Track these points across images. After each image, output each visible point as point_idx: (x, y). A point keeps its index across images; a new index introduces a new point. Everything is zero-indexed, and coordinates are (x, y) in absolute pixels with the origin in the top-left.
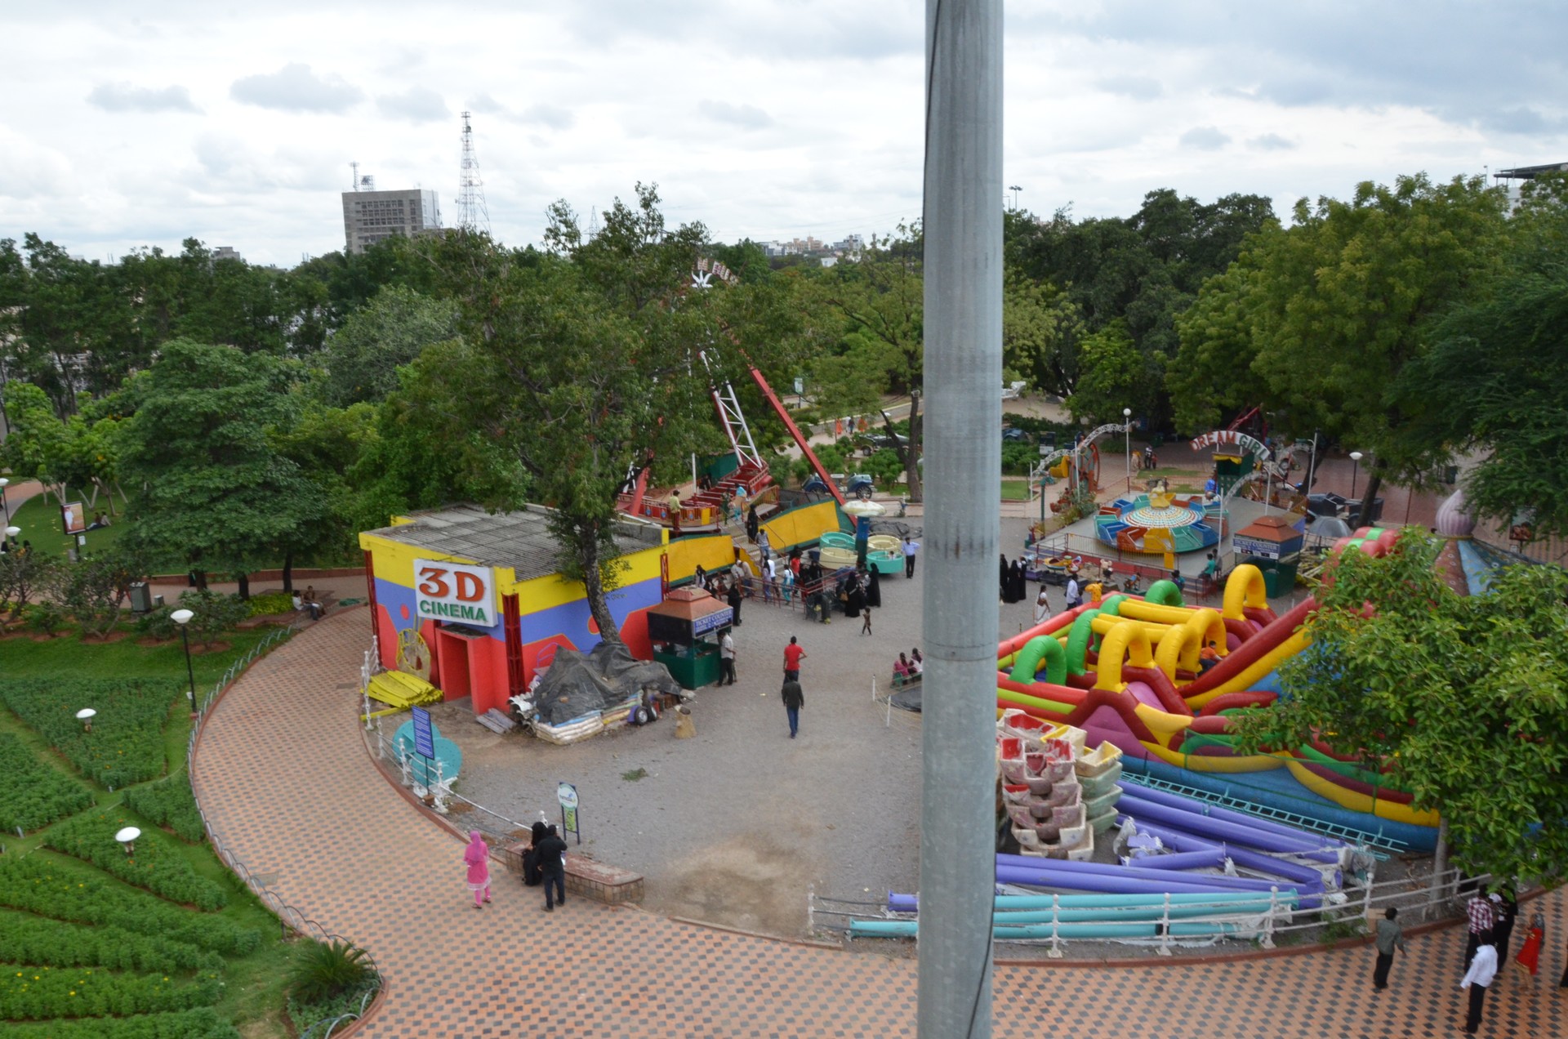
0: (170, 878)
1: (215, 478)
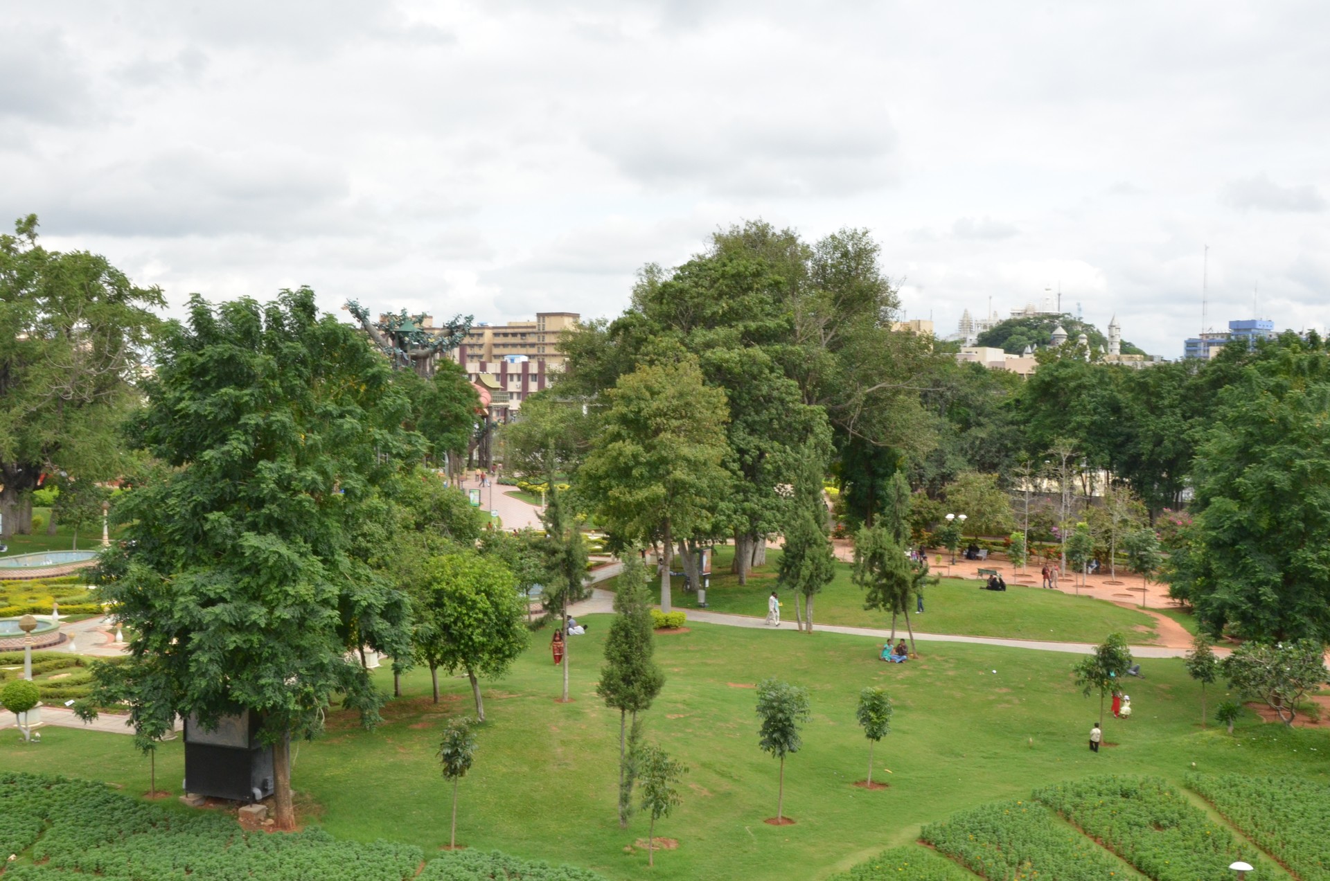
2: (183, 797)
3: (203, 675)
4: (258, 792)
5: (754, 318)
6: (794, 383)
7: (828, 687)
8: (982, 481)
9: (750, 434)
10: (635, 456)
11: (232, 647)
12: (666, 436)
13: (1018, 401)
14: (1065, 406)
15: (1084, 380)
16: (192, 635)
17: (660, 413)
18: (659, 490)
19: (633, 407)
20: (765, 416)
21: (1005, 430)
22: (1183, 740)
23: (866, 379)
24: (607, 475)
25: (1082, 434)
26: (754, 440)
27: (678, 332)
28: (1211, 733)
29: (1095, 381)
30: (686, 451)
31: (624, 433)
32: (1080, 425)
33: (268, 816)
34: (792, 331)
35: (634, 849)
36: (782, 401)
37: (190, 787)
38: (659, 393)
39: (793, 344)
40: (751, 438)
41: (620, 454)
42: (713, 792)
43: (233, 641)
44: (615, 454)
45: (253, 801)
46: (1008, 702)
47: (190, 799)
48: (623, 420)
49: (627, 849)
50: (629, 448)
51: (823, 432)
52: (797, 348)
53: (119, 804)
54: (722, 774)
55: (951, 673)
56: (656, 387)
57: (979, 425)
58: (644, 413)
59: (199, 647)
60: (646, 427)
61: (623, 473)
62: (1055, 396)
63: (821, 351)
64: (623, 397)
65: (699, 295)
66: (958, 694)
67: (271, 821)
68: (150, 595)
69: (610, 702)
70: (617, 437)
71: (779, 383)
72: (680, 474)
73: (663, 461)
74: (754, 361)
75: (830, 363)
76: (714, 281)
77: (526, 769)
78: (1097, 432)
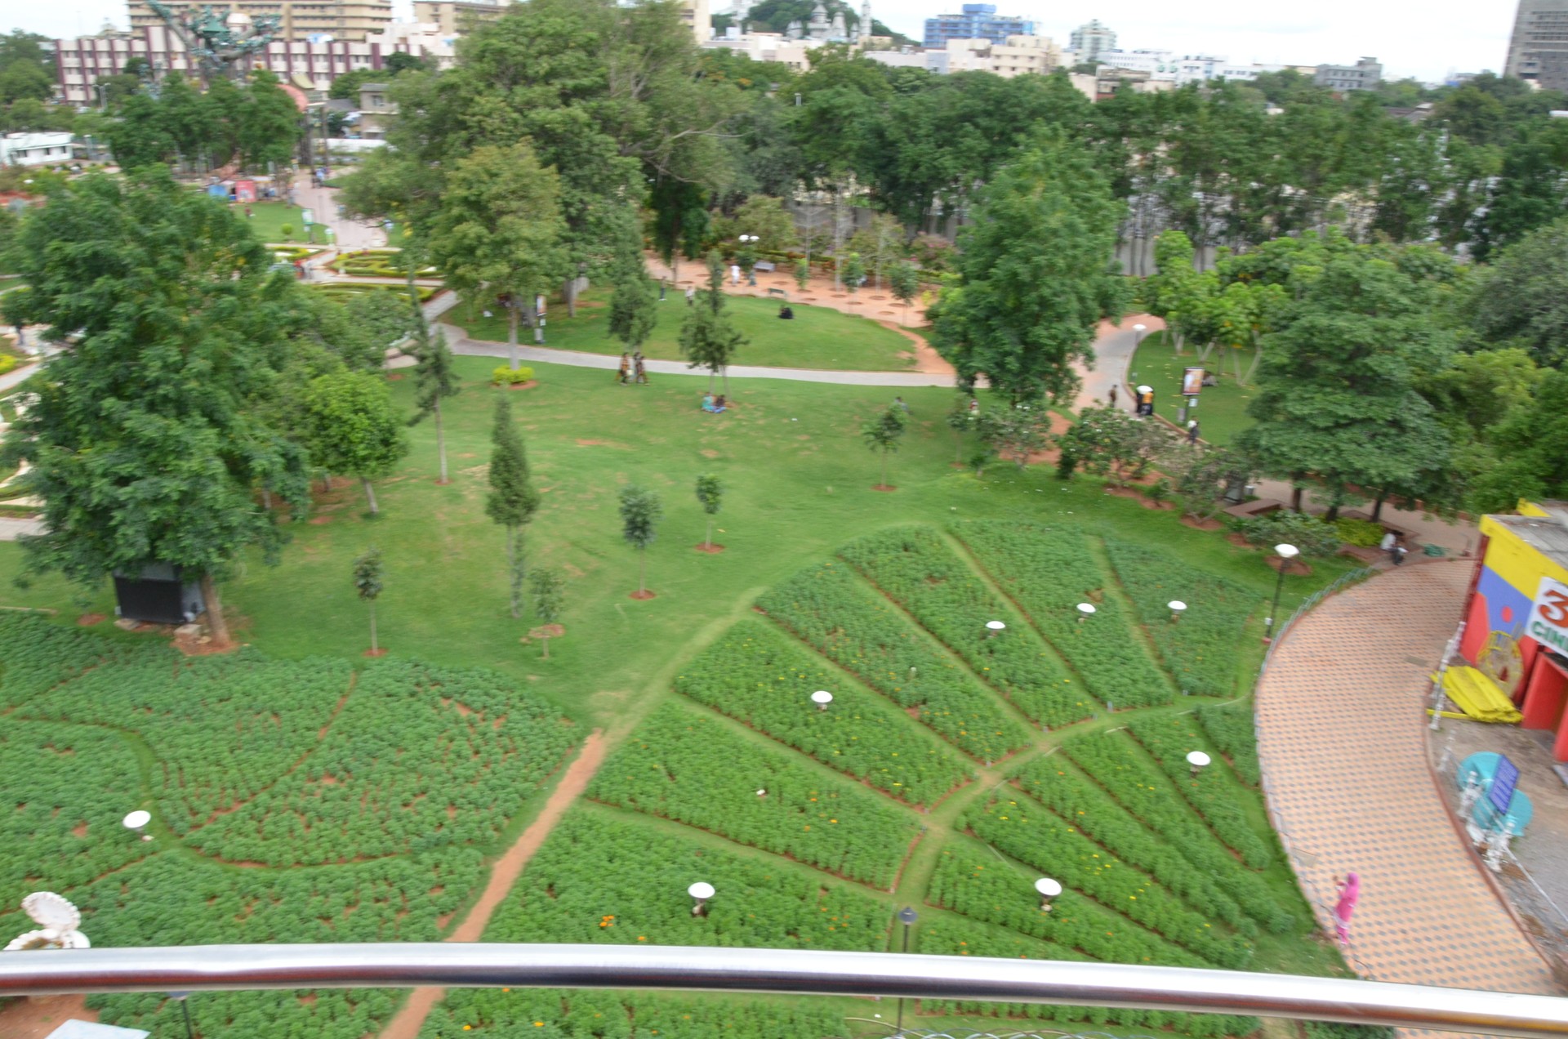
0: (1224, 818)
1: (1345, 404)
2: (119, 623)
3: (132, 545)
4: (189, 615)
5: (572, 76)
6: (611, 139)
7: (662, 440)
8: (770, 203)
9: (574, 187)
10: (479, 238)
11: (154, 518)
12: (506, 219)
13: (797, 122)
14: (839, 130)
15: (856, 109)
16: (114, 513)
17: (499, 197)
18: (504, 268)
19: (474, 191)
20: (587, 171)
21: (788, 149)
22: (944, 483)
23: (672, 128)
24: (453, 254)
25: (852, 156)
26: (578, 193)
27: (501, 89)
28: (964, 476)
29: (863, 110)
30: (527, 232)
31: (467, 214)
32: (850, 149)
33: (203, 635)
34: (606, 87)
35: (530, 639)
36: (601, 156)
37: (125, 614)
38: (496, 175)
39: (608, 98)
40: (574, 192)
41: (465, 236)
42: (584, 570)
43: (154, 514)
44: (460, 235)
45: (185, 622)
46: (808, 449)
47: (126, 624)
48: (465, 201)
49: (524, 640)
50: (473, 229)
51: (638, 181)
52: (611, 103)
53: (61, 637)
54: (589, 552)
55: (761, 422)
56: (494, 169)
57: (766, 144)
58: (484, 197)
59: (123, 523)
60: (485, 208)
61: (468, 251)
62: (830, 121)
63: (633, 104)
64: (464, 180)
65: (520, 53)
66: (768, 444)
67: (206, 639)
68: (65, 474)
69: (498, 521)
70: (460, 220)
71: (598, 138)
72: (523, 254)
73: (507, 242)
74: (575, 120)
75: (640, 114)
76: (532, 40)
77: (422, 562)
78: (864, 154)
